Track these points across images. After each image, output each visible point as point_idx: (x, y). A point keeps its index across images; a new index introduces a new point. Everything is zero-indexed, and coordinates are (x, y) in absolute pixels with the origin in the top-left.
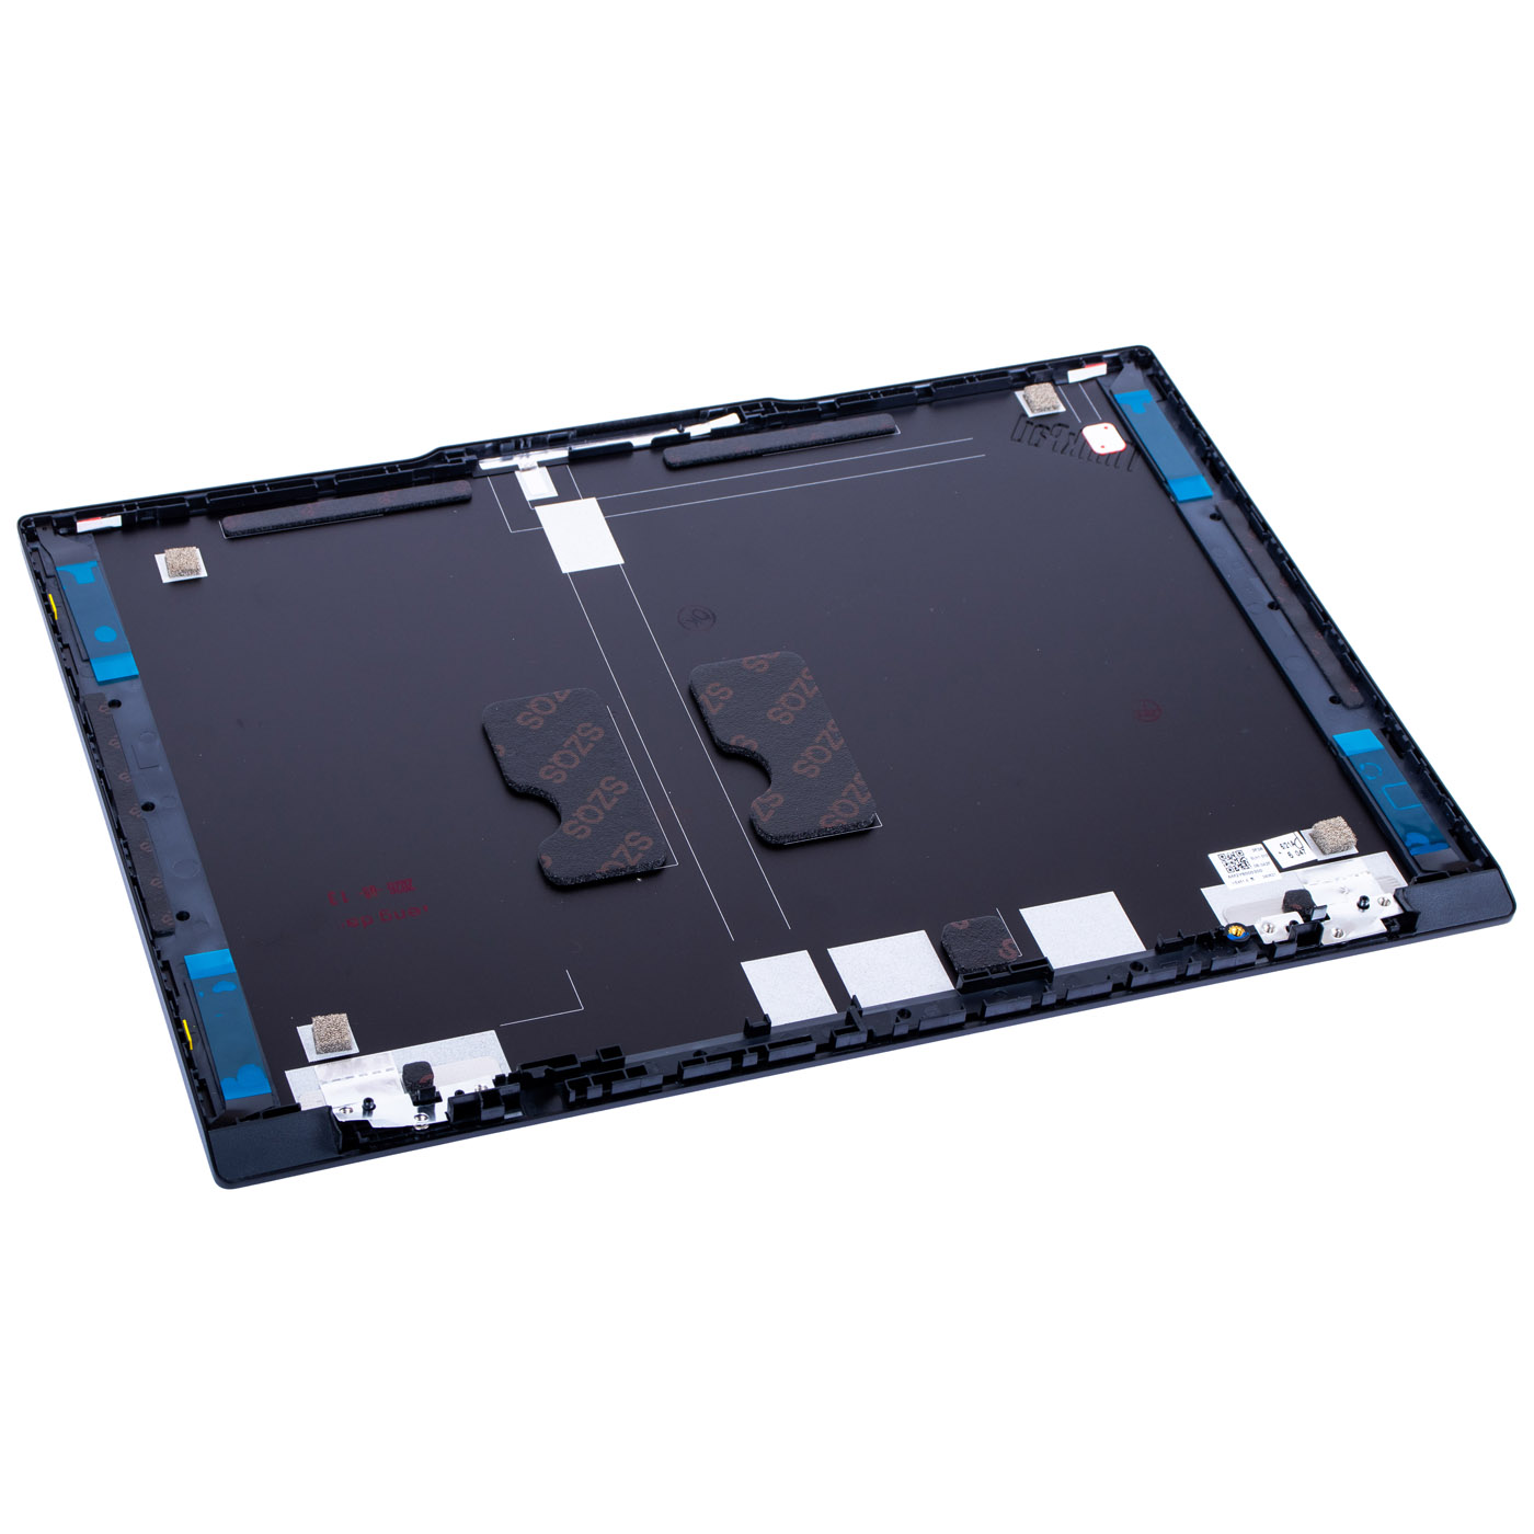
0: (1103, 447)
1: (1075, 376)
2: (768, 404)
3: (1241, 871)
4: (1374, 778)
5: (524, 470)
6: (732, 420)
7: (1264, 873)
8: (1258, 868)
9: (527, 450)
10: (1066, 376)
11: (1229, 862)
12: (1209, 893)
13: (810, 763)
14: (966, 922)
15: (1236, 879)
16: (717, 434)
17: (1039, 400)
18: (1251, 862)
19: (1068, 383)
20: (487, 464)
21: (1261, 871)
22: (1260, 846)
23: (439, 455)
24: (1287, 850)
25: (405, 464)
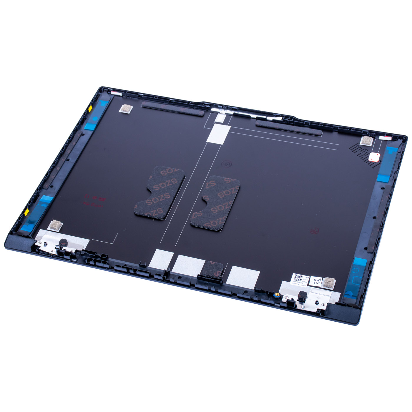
0: (372, 159)
1: (381, 138)
2: (292, 117)
3: (298, 281)
4: (354, 273)
5: (221, 114)
6: (280, 119)
7: (303, 284)
8: (302, 282)
9: (225, 109)
10: (379, 137)
11: (297, 277)
12: (284, 283)
13: (217, 209)
14: (214, 263)
15: (294, 282)
16: (274, 121)
17: (366, 141)
18: (302, 280)
19: (379, 139)
20: (213, 109)
21: (303, 283)
22: (309, 277)
23: (202, 103)
24: (315, 281)
25: (192, 103)
